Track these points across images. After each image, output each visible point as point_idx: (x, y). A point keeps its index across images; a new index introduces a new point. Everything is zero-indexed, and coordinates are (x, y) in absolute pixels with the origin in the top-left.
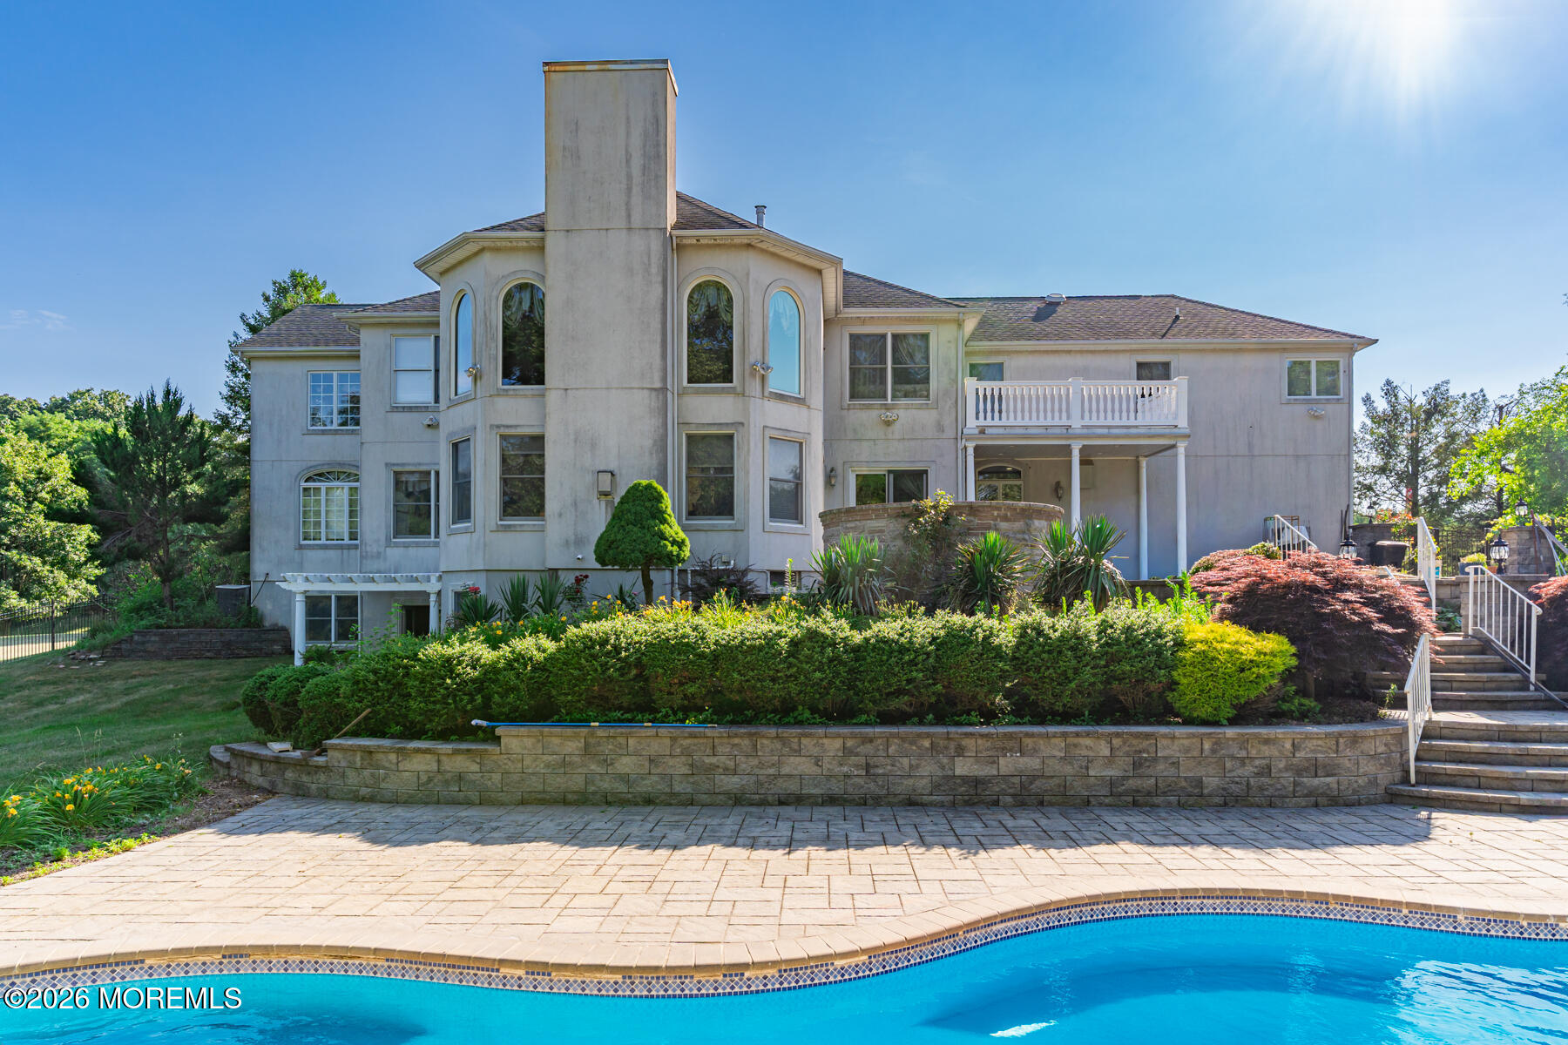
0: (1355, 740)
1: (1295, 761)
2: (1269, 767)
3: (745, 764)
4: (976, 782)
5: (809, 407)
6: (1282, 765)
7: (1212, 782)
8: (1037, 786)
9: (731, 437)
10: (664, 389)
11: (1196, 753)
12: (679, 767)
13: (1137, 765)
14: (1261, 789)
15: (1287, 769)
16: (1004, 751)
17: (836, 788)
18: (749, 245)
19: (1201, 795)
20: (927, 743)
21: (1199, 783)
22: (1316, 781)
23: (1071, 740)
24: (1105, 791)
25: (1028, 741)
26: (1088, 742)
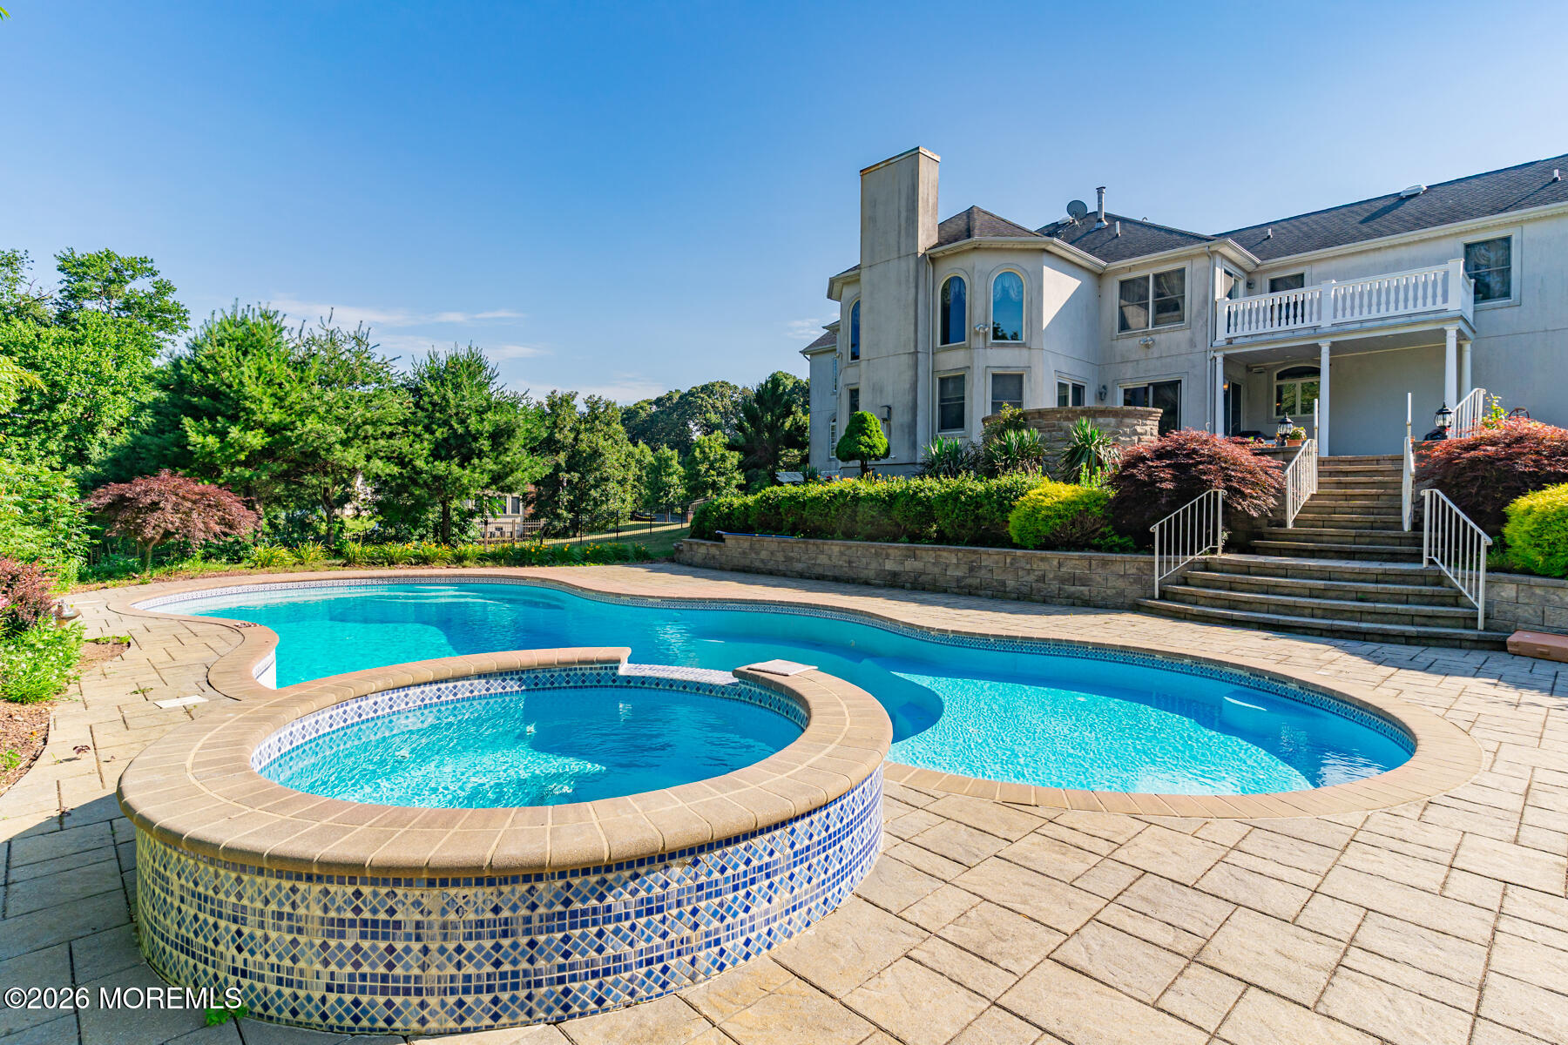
0: (1105, 563)
1: (1060, 573)
2: (1044, 576)
3: (805, 557)
4: (895, 574)
5: (1030, 348)
6: (1051, 576)
7: (1011, 584)
8: (923, 578)
9: (963, 376)
10: (916, 352)
11: (1000, 565)
12: (780, 557)
13: (971, 569)
14: (1039, 591)
15: (1055, 578)
16: (907, 557)
17: (837, 573)
18: (975, 248)
19: (1005, 592)
20: (873, 551)
21: (1003, 583)
22: (1073, 589)
23: (938, 553)
24: (954, 585)
25: (917, 552)
26: (945, 554)
